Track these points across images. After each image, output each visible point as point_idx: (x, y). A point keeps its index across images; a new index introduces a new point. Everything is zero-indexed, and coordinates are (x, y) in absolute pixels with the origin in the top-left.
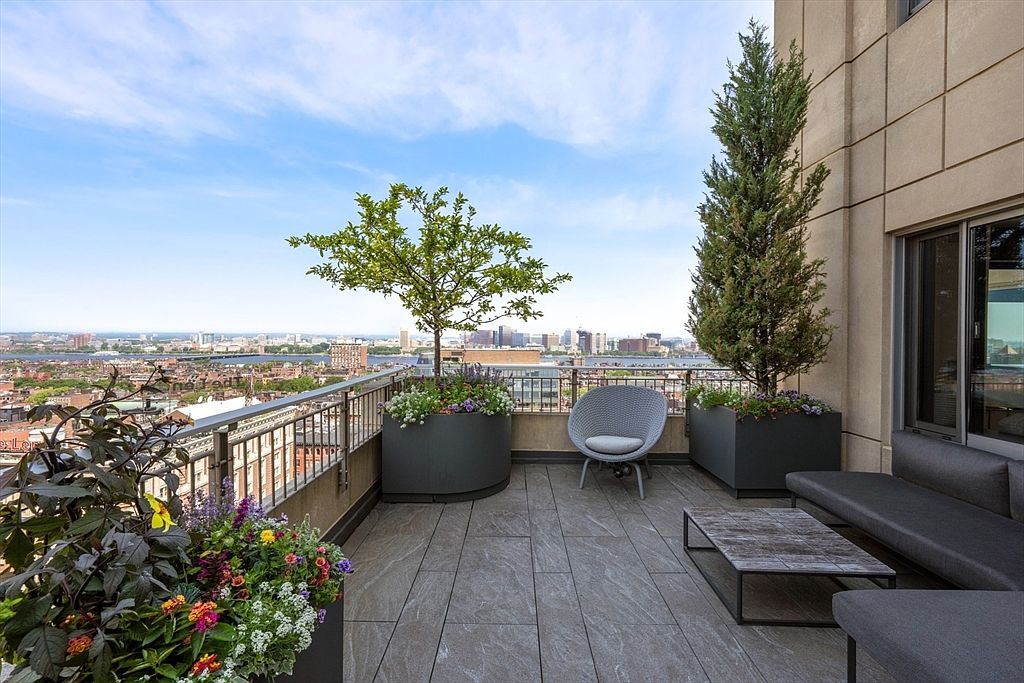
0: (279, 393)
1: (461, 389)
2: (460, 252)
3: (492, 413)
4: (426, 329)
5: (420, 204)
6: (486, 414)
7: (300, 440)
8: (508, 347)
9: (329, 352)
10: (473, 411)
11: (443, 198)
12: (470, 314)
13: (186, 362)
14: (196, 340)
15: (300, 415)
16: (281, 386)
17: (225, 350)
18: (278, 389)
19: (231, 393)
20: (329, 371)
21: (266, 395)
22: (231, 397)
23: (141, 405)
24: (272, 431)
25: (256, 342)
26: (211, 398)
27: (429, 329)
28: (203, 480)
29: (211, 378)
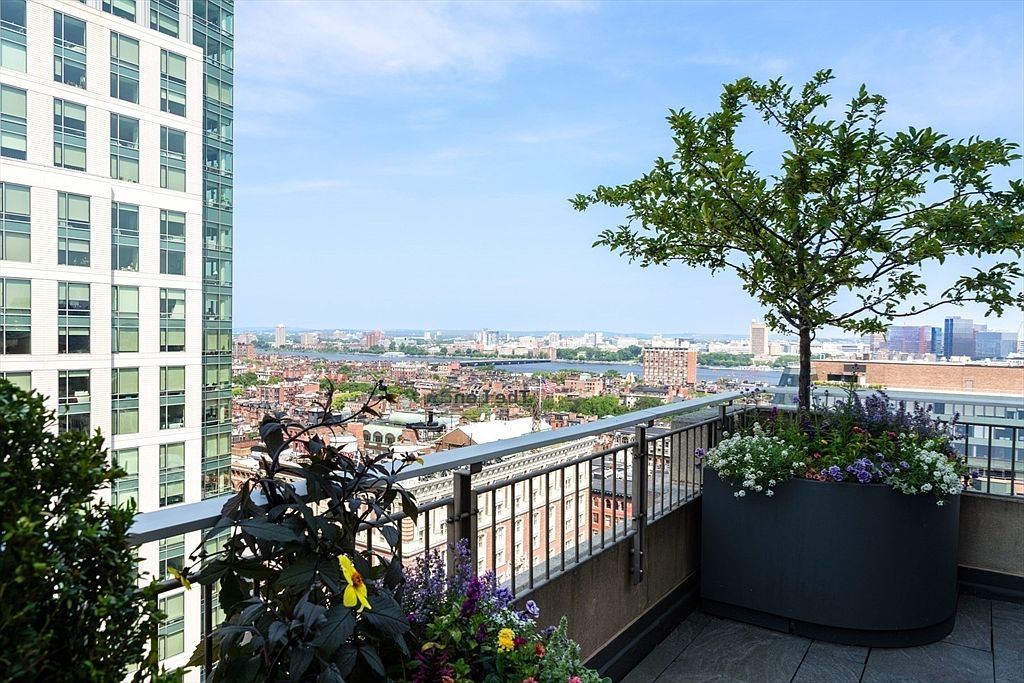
0: (573, 416)
1: (848, 436)
2: (855, 185)
3: (914, 491)
4: (783, 327)
5: (780, 109)
6: (899, 490)
7: (597, 485)
8: (965, 360)
9: (642, 360)
10: (873, 480)
11: (822, 90)
12: (872, 301)
13: (469, 368)
14: (479, 339)
15: (600, 450)
16: (577, 406)
17: (511, 353)
18: (573, 410)
19: (516, 411)
20: (640, 389)
21: (559, 417)
22: (517, 416)
23: (423, 419)
24: (562, 468)
25: (547, 343)
26: (493, 416)
27: (790, 327)
28: (439, 537)
29: (496, 389)
